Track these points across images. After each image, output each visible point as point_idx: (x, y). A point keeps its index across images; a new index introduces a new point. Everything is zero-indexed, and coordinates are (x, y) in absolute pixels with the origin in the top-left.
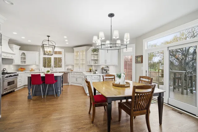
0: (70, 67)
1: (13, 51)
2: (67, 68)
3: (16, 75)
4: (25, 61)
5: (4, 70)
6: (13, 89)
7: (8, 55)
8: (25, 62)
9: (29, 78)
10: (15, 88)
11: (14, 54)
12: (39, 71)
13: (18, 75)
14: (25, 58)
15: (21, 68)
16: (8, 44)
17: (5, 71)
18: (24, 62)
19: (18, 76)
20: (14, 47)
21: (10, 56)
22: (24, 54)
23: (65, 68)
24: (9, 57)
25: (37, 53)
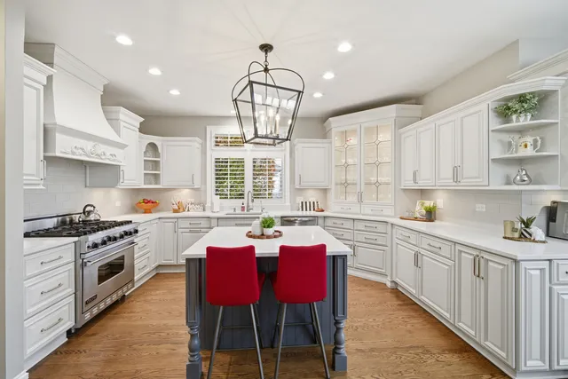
0: (312, 197)
1: (118, 132)
2: (299, 200)
3: (130, 234)
4: (159, 175)
5: (89, 212)
6: (120, 293)
7: (101, 148)
8: (156, 177)
9: (192, 264)
10: (125, 289)
11: (123, 146)
12: (204, 210)
13: (136, 231)
14: (156, 164)
15: (146, 202)
16: (102, 105)
17: (92, 217)
18: (152, 178)
19: (138, 235)
20: (121, 117)
21: (108, 154)
22: (153, 146)
23: (293, 201)
24: (105, 155)
25: (195, 143)
